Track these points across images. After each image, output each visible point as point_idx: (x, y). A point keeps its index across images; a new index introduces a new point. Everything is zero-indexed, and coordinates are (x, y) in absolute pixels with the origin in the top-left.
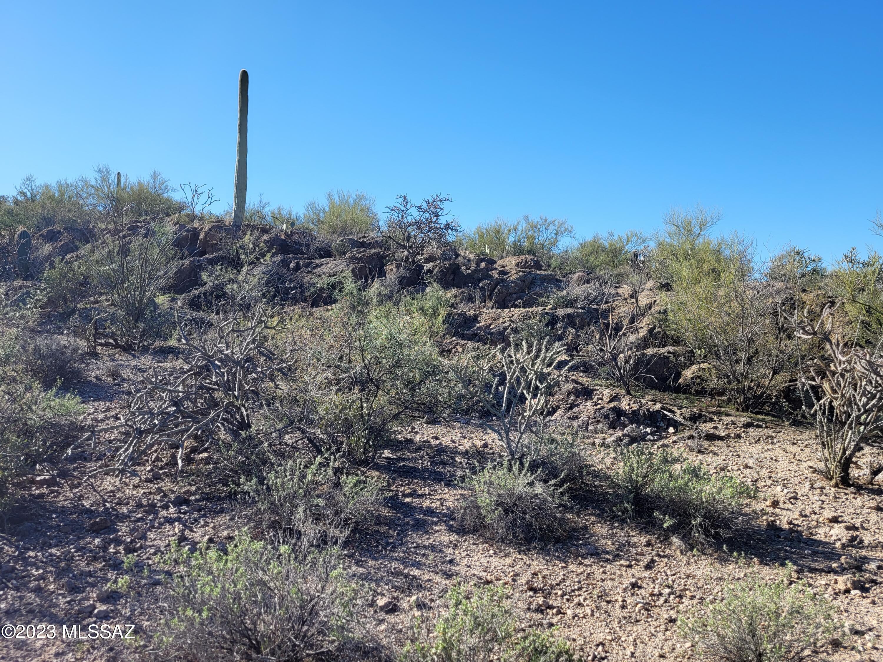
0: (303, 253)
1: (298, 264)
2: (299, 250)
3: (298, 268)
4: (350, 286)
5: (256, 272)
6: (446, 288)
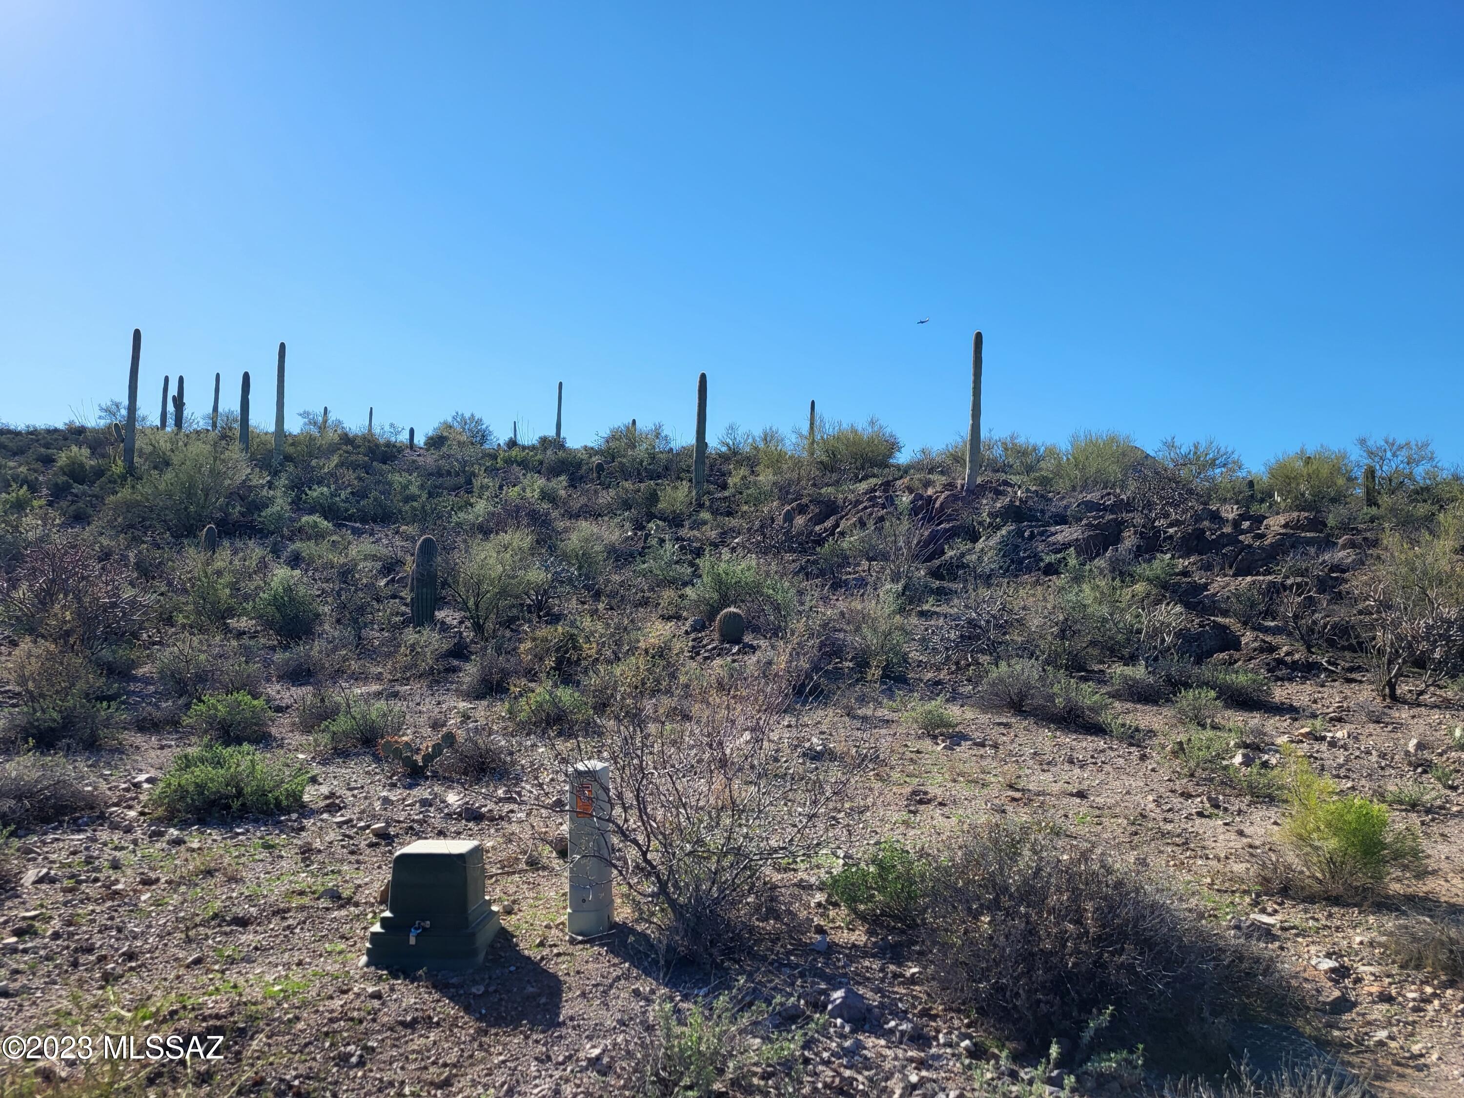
0: (1038, 520)
1: (1032, 532)
2: (1034, 516)
3: (1032, 536)
4: (1073, 562)
5: (992, 542)
6: (1187, 555)
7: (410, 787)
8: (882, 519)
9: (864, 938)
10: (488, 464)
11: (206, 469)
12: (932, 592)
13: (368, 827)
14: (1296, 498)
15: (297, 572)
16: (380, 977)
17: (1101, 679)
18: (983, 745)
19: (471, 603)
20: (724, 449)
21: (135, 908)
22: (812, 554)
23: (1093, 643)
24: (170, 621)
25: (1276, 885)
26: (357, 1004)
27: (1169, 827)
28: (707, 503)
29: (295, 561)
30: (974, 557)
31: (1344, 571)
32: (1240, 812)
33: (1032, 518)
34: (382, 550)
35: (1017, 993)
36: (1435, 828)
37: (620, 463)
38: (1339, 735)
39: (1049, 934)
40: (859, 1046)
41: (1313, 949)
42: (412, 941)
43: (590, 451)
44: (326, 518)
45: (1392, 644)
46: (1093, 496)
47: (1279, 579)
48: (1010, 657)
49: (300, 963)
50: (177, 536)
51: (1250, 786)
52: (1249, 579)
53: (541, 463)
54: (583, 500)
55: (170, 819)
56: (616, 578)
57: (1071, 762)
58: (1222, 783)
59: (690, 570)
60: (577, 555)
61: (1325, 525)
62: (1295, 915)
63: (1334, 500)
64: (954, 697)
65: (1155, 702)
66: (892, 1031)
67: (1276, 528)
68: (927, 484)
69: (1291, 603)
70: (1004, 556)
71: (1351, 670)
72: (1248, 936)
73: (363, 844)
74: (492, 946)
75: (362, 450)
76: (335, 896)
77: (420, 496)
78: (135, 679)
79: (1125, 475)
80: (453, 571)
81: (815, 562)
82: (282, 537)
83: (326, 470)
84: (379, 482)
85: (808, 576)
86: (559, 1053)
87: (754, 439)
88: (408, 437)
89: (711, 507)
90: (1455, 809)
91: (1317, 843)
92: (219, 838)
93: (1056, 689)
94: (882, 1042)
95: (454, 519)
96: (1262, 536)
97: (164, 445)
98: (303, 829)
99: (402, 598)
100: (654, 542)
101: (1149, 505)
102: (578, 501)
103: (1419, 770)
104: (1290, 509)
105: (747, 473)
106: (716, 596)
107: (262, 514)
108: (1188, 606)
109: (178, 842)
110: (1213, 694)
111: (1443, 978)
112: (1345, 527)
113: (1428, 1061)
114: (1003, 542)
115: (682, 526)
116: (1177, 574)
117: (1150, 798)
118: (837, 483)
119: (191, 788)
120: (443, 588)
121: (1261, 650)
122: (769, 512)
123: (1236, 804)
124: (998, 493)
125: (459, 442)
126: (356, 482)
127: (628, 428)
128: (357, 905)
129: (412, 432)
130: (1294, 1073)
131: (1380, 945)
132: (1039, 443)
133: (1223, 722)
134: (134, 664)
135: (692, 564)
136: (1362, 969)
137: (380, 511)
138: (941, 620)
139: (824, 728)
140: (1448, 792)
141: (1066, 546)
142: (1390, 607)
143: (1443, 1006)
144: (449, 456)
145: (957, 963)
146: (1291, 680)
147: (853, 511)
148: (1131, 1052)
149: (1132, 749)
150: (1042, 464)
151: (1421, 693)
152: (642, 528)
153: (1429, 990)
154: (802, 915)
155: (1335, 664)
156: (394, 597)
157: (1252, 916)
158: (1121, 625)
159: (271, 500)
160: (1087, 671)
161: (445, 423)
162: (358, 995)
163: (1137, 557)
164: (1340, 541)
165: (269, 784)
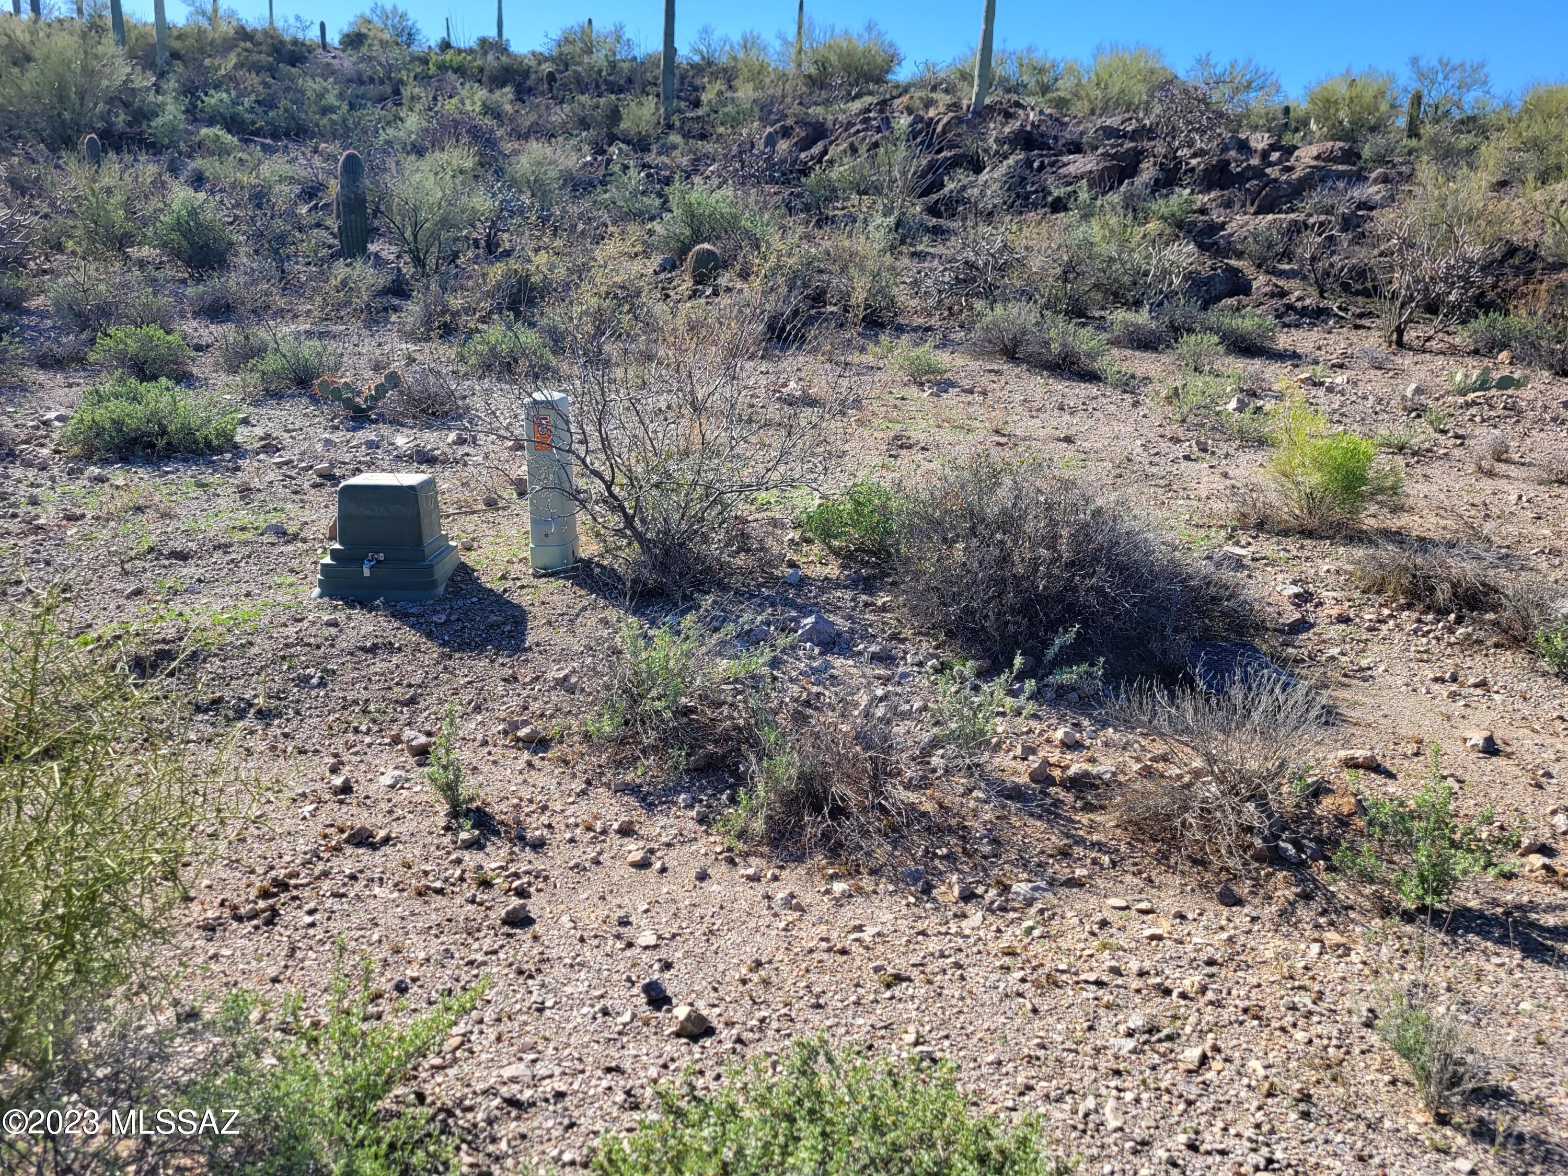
1: (1042, 162)
2: (1045, 143)
3: (1042, 167)
4: (1084, 196)
5: (997, 174)
6: (1208, 190)
7: (354, 429)
8: (876, 145)
9: (837, 572)
10: (419, 70)
11: (77, 65)
12: (927, 230)
13: (311, 467)
14: (1333, 126)
15: (202, 196)
16: (336, 607)
17: (1101, 325)
18: (971, 392)
19: (408, 234)
20: (697, 58)
21: (61, 543)
22: (796, 186)
23: (1097, 286)
24: (59, 248)
25: (1253, 520)
26: (313, 630)
27: (1154, 470)
28: (678, 124)
29: (198, 181)
30: (976, 191)
31: (1372, 208)
32: (1227, 456)
33: (1044, 146)
34: (300, 171)
35: (987, 616)
36: (1419, 470)
37: (575, 72)
38: (1339, 380)
39: (1023, 560)
40: (827, 666)
41: (1280, 577)
42: (367, 572)
43: (540, 58)
44: (229, 131)
45: (1408, 287)
46: (1113, 121)
47: (1302, 217)
48: (1006, 300)
49: (248, 595)
50: (54, 150)
51: (1240, 431)
52: (1270, 217)
53: (481, 70)
54: (533, 117)
55: (88, 456)
56: (574, 210)
57: (1061, 409)
58: (1213, 428)
59: (657, 202)
60: (528, 181)
61: (1359, 157)
62: (1267, 547)
63: (1373, 129)
64: (944, 344)
65: (1155, 349)
66: (860, 653)
67: (1307, 160)
68: (929, 104)
69: (1311, 242)
70: (1009, 189)
71: (1361, 316)
72: (1219, 565)
73: (306, 485)
74: (451, 579)
75: (264, 48)
76: (280, 532)
77: (339, 108)
78: (28, 312)
79: (1152, 96)
80: (384, 195)
81: (800, 195)
82: (180, 153)
83: (223, 72)
84: (288, 89)
85: (790, 210)
86: (526, 674)
87: (732, 46)
88: (318, 33)
89: (681, 128)
90: (1442, 451)
91: (1300, 479)
92: (146, 477)
93: (1053, 333)
94: (851, 662)
95: (383, 137)
96: (1290, 169)
97: (23, 37)
98: (238, 469)
99: (327, 228)
100: (616, 168)
101: (1174, 132)
102: (527, 119)
103: (1413, 414)
104: (1326, 138)
105: (723, 88)
106: (687, 232)
107: (153, 124)
108: (1201, 246)
109: (101, 480)
110: (1216, 339)
111: (1402, 601)
112: (1381, 159)
113: (1374, 673)
114: (1010, 175)
115: (649, 151)
116: (1195, 212)
117: (1139, 443)
118: (827, 103)
119: (108, 425)
120: (375, 216)
121: (1272, 295)
122: (749, 135)
123: (1224, 448)
124: (1008, 116)
125: (381, 41)
126: (261, 88)
127: (583, 28)
128: (304, 541)
129: (322, 26)
130: (1246, 672)
131: (1346, 572)
132: (1059, 58)
133: (1223, 369)
134: (23, 294)
135: (660, 195)
136: (1325, 594)
137: (293, 124)
138: (936, 262)
139: (803, 374)
140: (1438, 436)
141: (1078, 178)
142: (1412, 246)
143: (1397, 626)
144: (370, 58)
145: (929, 589)
146: (1297, 326)
147: (844, 135)
148: (1092, 665)
149: (1125, 396)
150: (1060, 83)
151: (1429, 339)
152: (603, 152)
153: (1386, 612)
154: (776, 550)
155: (1346, 310)
156: (318, 225)
157: (1226, 548)
158: (1129, 266)
159: (162, 106)
160: (1088, 318)
161: (362, 16)
162: (313, 623)
163: (1153, 192)
164: (1373, 175)
165: (195, 422)
